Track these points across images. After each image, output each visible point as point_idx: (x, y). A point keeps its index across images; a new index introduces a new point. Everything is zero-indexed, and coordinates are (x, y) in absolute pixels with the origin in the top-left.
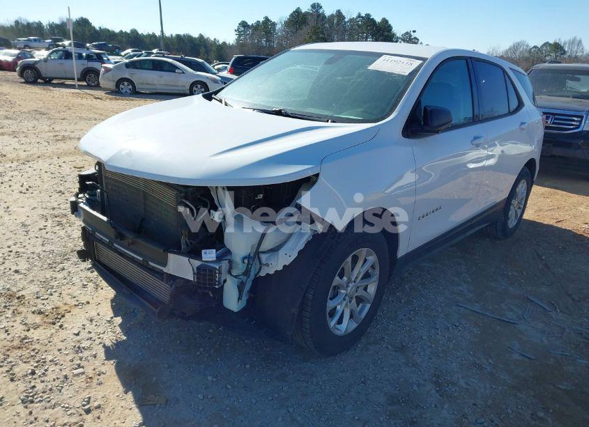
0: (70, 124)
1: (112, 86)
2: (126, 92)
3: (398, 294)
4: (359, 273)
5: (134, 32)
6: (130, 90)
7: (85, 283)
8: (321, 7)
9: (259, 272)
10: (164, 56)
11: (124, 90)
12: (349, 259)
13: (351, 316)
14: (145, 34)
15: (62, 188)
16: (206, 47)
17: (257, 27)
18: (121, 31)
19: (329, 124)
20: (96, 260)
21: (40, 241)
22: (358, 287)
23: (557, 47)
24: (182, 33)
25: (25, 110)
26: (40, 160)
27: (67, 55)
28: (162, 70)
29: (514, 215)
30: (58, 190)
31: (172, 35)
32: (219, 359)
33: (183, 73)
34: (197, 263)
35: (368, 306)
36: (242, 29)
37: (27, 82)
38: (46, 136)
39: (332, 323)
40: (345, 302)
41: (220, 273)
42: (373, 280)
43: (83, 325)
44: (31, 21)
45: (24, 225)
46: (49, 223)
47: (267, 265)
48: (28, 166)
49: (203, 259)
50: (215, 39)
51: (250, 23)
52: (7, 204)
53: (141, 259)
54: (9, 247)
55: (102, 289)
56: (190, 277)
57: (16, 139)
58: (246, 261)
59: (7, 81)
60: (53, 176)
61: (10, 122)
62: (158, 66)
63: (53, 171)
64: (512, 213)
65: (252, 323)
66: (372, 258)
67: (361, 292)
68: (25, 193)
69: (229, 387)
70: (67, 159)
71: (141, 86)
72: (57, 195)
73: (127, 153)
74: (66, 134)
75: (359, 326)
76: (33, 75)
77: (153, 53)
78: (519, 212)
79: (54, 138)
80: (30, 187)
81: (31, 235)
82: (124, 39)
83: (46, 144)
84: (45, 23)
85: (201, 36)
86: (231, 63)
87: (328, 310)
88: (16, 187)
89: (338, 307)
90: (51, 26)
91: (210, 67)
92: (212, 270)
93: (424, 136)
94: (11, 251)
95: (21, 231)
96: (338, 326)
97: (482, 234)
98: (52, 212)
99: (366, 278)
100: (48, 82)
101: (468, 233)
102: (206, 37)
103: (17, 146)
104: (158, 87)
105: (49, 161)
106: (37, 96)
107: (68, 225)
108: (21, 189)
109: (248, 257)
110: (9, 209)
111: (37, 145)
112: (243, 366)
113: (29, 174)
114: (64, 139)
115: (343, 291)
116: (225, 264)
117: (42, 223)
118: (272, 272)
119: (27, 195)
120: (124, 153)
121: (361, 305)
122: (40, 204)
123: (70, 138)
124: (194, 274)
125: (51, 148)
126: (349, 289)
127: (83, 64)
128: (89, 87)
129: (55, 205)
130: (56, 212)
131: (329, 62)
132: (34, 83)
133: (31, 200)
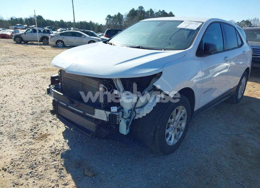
0: (38, 59)
1: (54, 43)
2: (60, 46)
3: (192, 128)
4: (179, 117)
5: (62, 21)
6: (62, 45)
7: (53, 126)
8: (143, 8)
9: (135, 117)
10: (76, 30)
11: (59, 45)
12: (175, 111)
13: (175, 137)
14: (67, 22)
15: (37, 86)
16: (93, 26)
17: (115, 17)
18: (56, 21)
19: (163, 51)
20: (58, 114)
21: (30, 108)
22: (178, 124)
23: (248, 23)
24: (82, 21)
25: (18, 54)
26: (27, 74)
27: (34, 31)
28: (76, 36)
29: (240, 93)
30: (36, 87)
31: (78, 22)
32: (116, 157)
33: (85, 37)
34: (108, 113)
35: (182, 132)
36: (108, 18)
37: (17, 43)
38: (28, 65)
39: (168, 140)
40: (172, 131)
41: (119, 117)
42: (184, 120)
43: (54, 143)
44: (17, 18)
45: (23, 102)
46: (34, 101)
47: (139, 114)
48: (21, 77)
49: (112, 111)
50: (97, 23)
51: (112, 16)
52: (14, 93)
53: (82, 112)
54: (17, 111)
55: (60, 128)
56: (105, 119)
57: (15, 66)
58: (130, 112)
59: (9, 43)
60: (33, 81)
61: (12, 59)
62: (74, 34)
63: (33, 79)
64: (239, 92)
65: (131, 140)
66: (184, 111)
67: (179, 126)
68: (21, 88)
69: (122, 169)
70: (38, 74)
71: (67, 43)
72: (36, 89)
73: (75, 65)
74: (37, 64)
75: (178, 142)
76: (19, 40)
77: (71, 29)
78: (242, 92)
79: (32, 65)
80: (23, 86)
81: (26, 105)
82: (58, 24)
83: (29, 68)
84: (23, 18)
85: (91, 22)
86: (105, 32)
87: (166, 134)
88: (18, 86)
89: (170, 133)
90: (26, 19)
91: (96, 34)
92: (116, 116)
93: (205, 56)
94: (18, 113)
95: (22, 104)
96: (170, 142)
97: (226, 102)
98: (34, 96)
99: (181, 120)
100: (26, 43)
101: (222, 101)
102: (93, 22)
103: (16, 69)
104: (74, 43)
105: (30, 75)
106: (22, 48)
107: (42, 101)
108: (20, 87)
109: (131, 110)
110: (15, 95)
111: (25, 68)
112: (127, 160)
113: (23, 80)
114: (36, 65)
115: (171, 126)
116: (121, 113)
117: (30, 101)
118: (141, 117)
119: (22, 89)
120: (74, 65)
121: (178, 132)
122: (28, 93)
123: (39, 65)
124: (107, 118)
125: (31, 69)
126: (174, 125)
127: (42, 35)
128: (44, 44)
129: (35, 93)
130: (36, 96)
131: (159, 25)
132: (20, 43)
133: (25, 91)
